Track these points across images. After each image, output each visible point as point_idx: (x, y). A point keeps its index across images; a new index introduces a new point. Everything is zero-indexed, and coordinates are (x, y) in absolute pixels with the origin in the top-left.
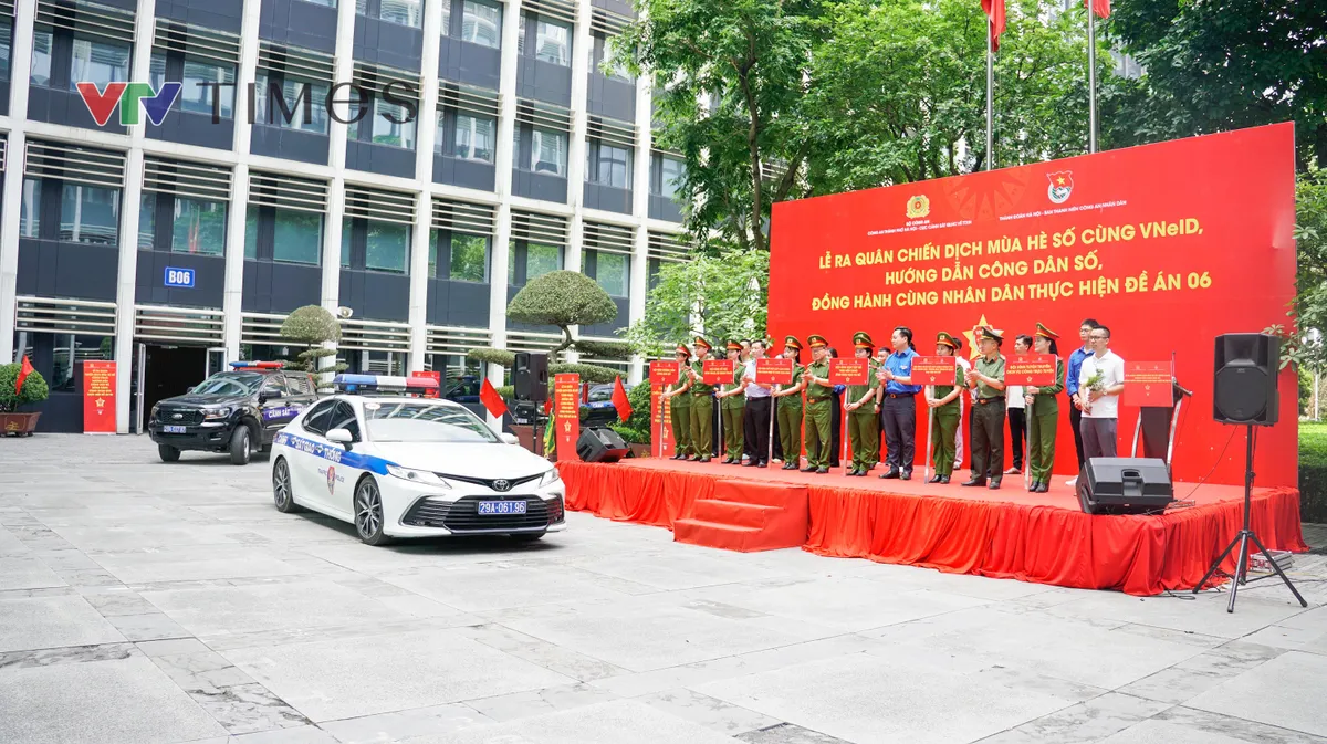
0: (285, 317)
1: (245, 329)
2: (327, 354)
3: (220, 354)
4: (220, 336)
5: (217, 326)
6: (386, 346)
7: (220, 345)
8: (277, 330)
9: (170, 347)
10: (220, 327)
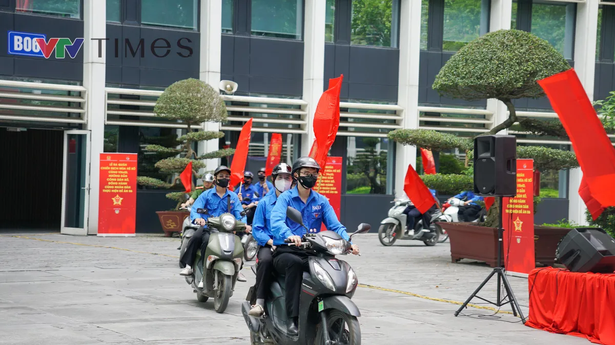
0: (159, 93)
1: (110, 107)
2: (210, 137)
3: (82, 138)
4: (79, 116)
5: (77, 104)
6: (285, 126)
7: (81, 127)
8: (150, 109)
9: (19, 130)
10: (79, 106)
